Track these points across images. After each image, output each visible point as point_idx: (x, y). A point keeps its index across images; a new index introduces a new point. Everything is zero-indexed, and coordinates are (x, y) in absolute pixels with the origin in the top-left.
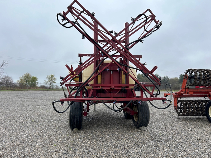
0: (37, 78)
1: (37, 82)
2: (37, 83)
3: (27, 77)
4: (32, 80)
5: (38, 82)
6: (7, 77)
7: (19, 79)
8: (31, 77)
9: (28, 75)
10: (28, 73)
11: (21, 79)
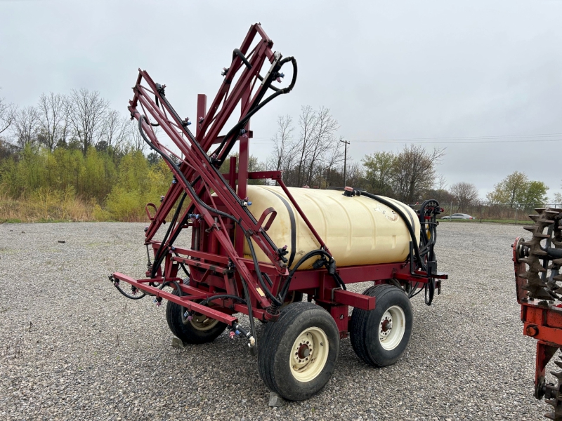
0: (545, 186)
1: (544, 197)
2: (544, 200)
3: (515, 184)
4: (530, 192)
5: (546, 199)
6: (464, 185)
7: (493, 190)
8: (526, 184)
9: (520, 177)
10: (518, 174)
11: (498, 191)
